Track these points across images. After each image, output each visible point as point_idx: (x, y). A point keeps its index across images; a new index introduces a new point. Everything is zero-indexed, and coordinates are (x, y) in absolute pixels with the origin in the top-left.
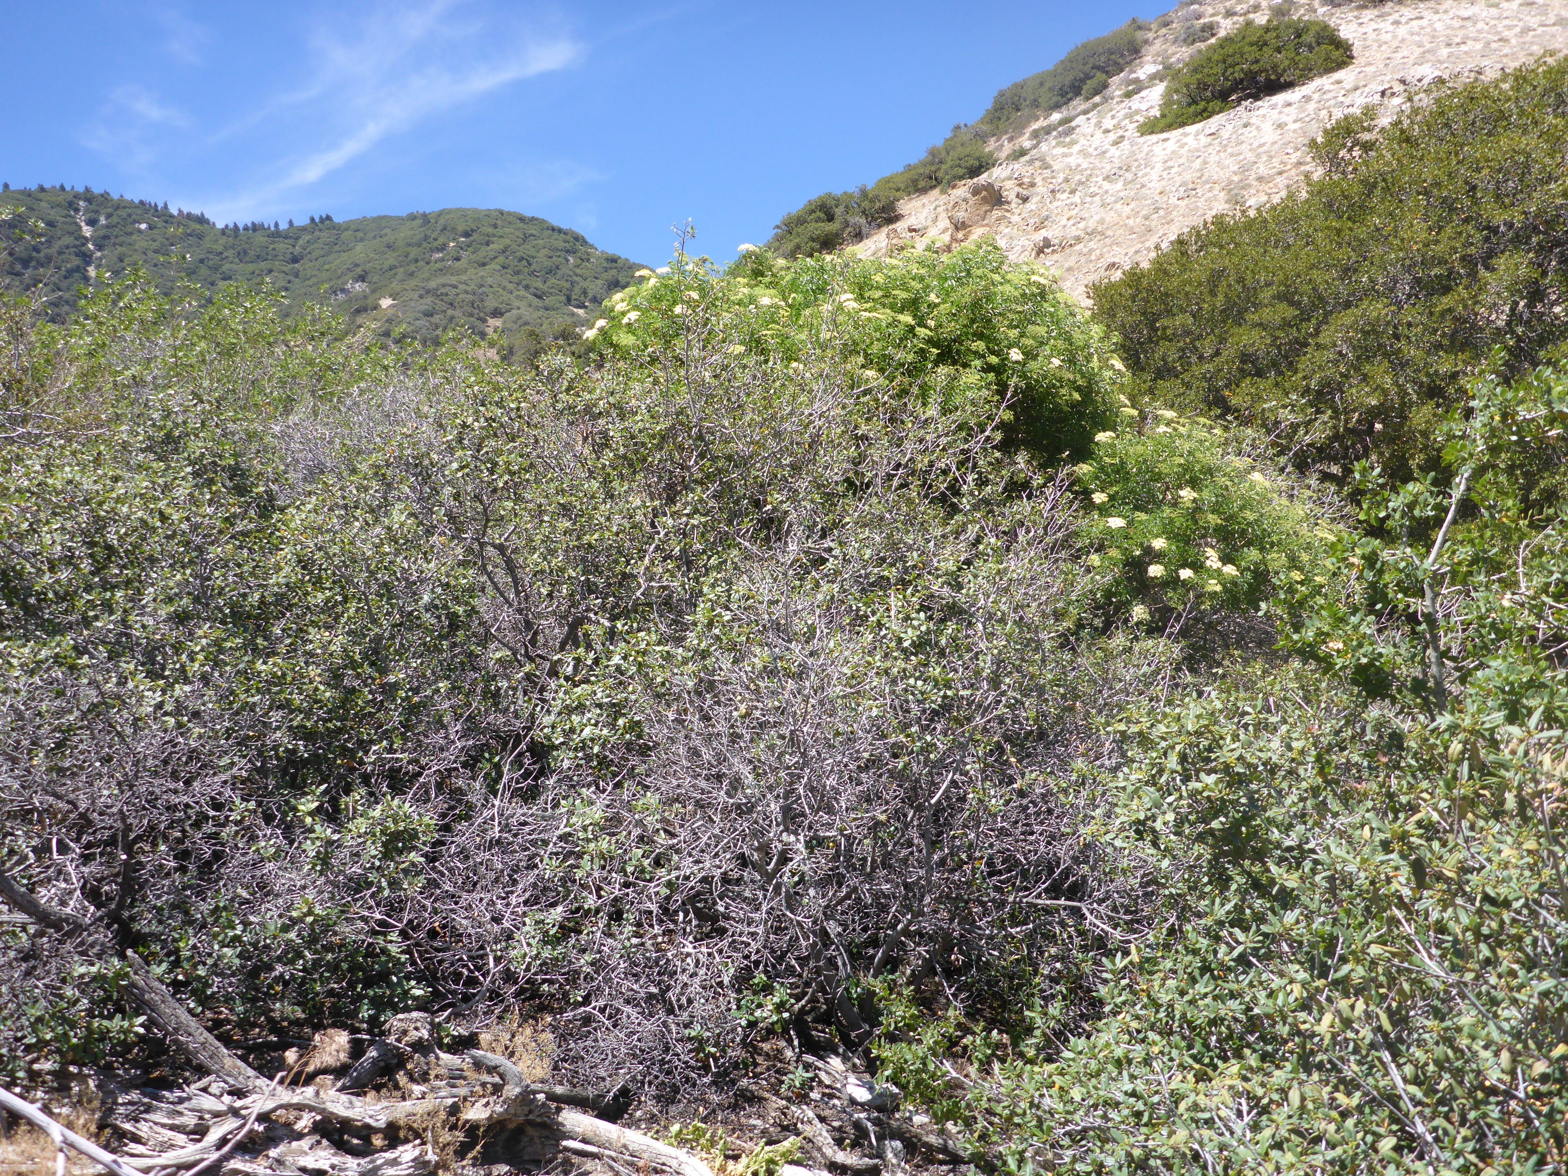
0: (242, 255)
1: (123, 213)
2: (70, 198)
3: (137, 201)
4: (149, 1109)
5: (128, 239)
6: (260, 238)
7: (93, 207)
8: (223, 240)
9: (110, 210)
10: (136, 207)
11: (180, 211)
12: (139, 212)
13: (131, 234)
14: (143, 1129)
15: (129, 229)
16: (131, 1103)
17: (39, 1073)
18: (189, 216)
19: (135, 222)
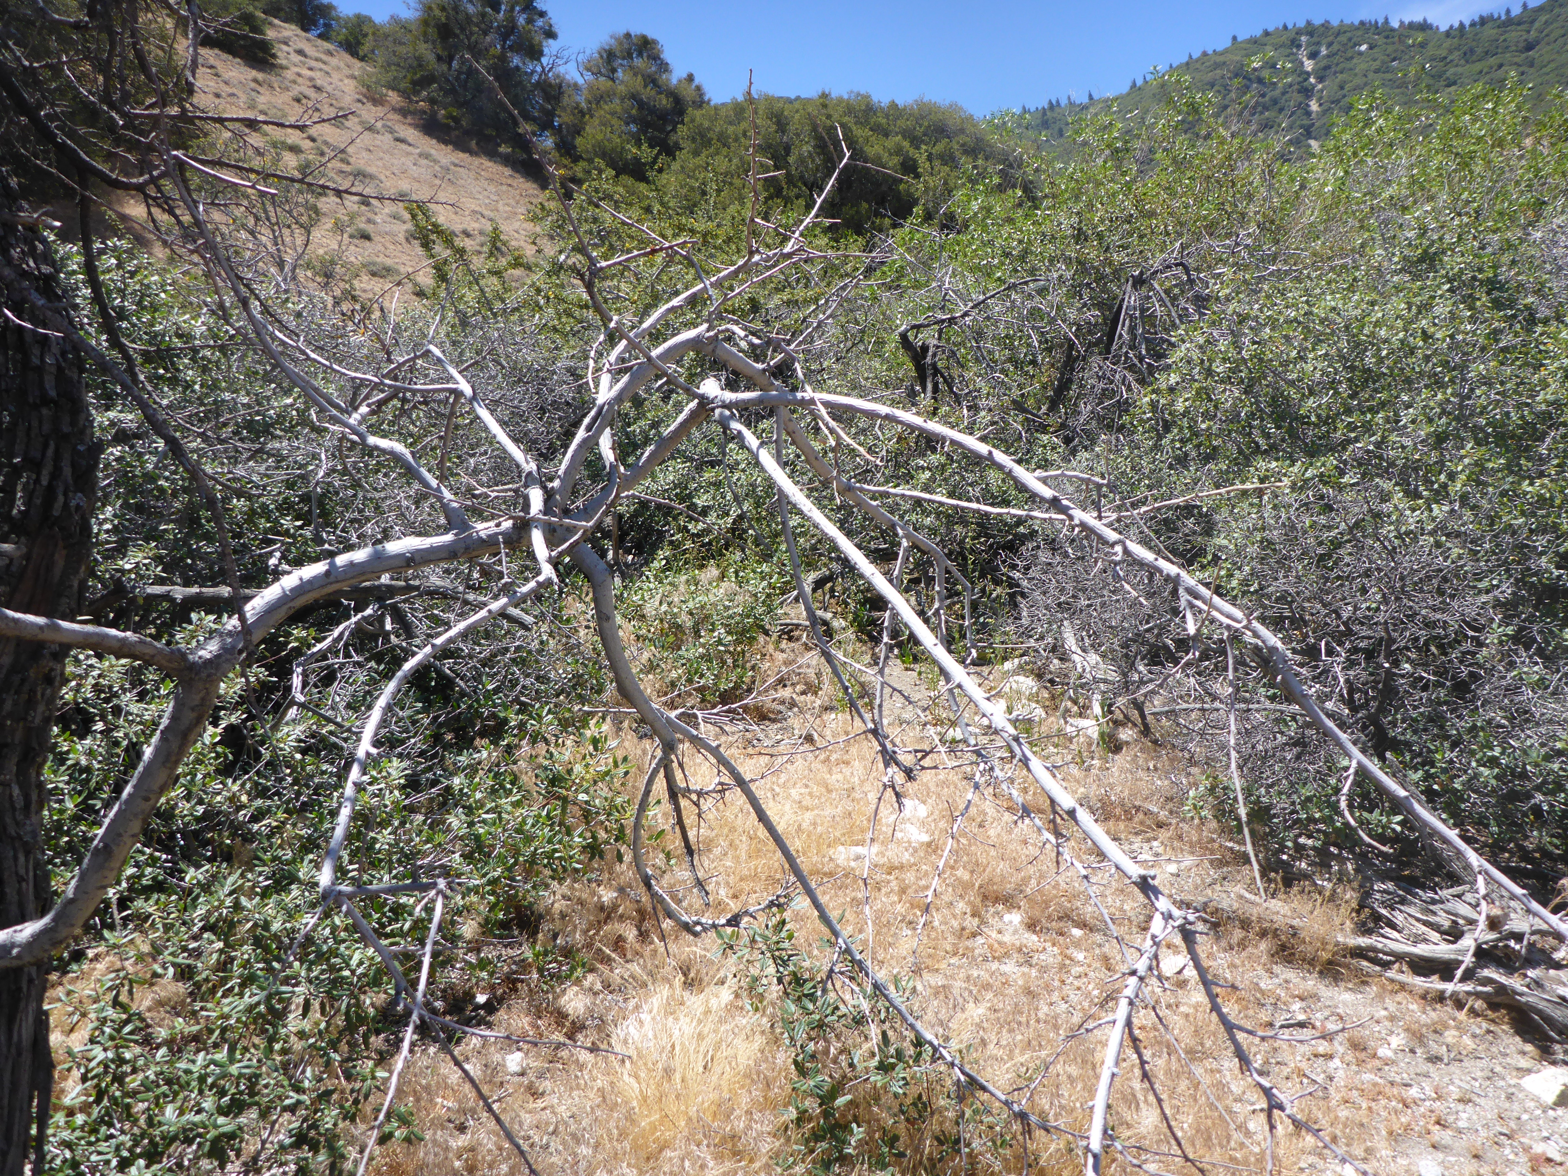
0: (1468, 55)
1: (1343, 38)
2: (1293, 35)
3: (1357, 23)
4: (1403, 901)
5: (1348, 65)
6: (1489, 32)
7: (1315, 39)
8: (1448, 43)
9: (1330, 39)
10: (1358, 29)
11: (1402, 23)
12: (1360, 33)
13: (1352, 58)
14: (1399, 918)
15: (1349, 54)
16: (1385, 891)
17: (1303, 847)
18: (1412, 26)
19: (1355, 45)
